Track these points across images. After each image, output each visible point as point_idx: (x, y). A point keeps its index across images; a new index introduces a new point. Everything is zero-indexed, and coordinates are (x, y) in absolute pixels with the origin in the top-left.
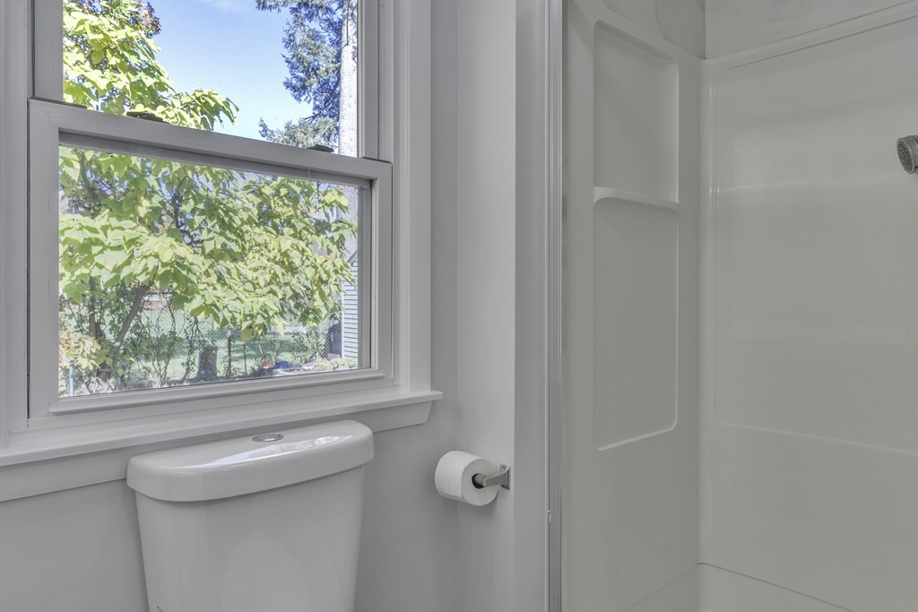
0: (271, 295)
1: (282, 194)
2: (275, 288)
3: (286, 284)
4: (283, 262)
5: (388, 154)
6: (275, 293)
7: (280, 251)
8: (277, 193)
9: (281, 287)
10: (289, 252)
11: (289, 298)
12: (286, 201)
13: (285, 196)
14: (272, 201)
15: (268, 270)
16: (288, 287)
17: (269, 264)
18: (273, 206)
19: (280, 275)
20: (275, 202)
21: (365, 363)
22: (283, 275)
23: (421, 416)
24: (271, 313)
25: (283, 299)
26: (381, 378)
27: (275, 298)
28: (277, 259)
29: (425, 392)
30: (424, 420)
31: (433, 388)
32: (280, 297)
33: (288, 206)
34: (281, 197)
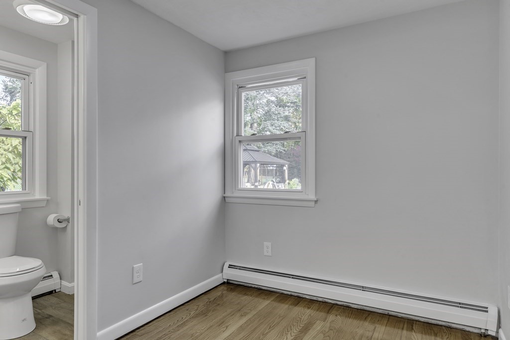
0: (6, 169)
1: (14, 114)
2: (8, 165)
3: (16, 164)
4: (14, 152)
5: (31, 129)
6: (8, 169)
7: (11, 145)
8: (11, 113)
9: (12, 165)
10: (17, 146)
11: (18, 171)
12: (16, 118)
13: (15, 115)
14: (7, 118)
15: (4, 156)
16: (17, 165)
17: (5, 152)
18: (8, 120)
19: (12, 159)
20: (9, 118)
21: (24, 189)
22: (14, 158)
23: (44, 204)
24: (5, 179)
25: (14, 172)
26: (29, 193)
27: (9, 171)
28: (10, 150)
29: (45, 197)
30: (44, 206)
31: (47, 196)
32: (12, 170)
33: (18, 120)
34: (13, 115)
